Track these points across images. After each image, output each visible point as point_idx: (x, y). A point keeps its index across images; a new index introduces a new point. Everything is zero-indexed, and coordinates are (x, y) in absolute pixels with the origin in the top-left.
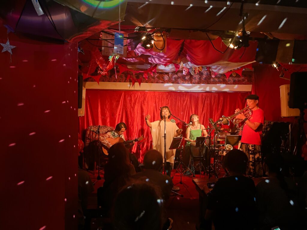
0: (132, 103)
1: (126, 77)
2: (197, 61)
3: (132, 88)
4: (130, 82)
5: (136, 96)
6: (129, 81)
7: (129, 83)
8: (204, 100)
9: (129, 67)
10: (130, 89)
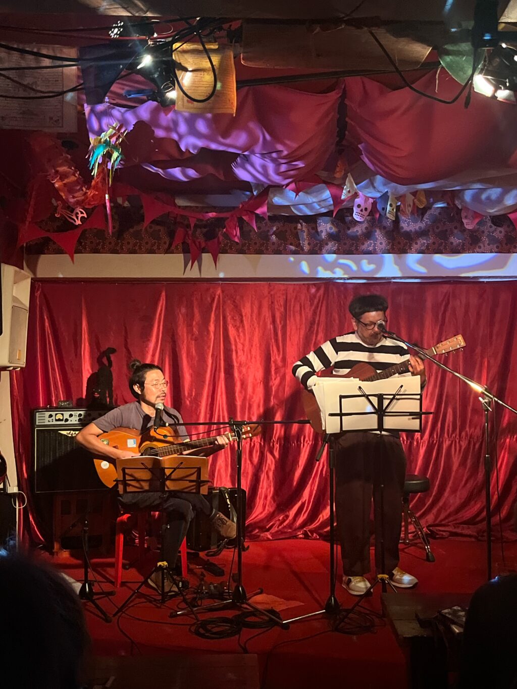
0: (194, 323)
1: (171, 234)
2: (395, 169)
3: (193, 273)
4: (185, 251)
5: (209, 299)
6: (180, 249)
7: (182, 255)
8: (443, 308)
9: (181, 202)
10: (185, 276)
